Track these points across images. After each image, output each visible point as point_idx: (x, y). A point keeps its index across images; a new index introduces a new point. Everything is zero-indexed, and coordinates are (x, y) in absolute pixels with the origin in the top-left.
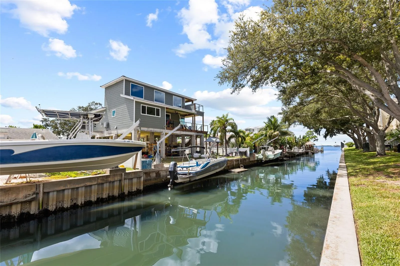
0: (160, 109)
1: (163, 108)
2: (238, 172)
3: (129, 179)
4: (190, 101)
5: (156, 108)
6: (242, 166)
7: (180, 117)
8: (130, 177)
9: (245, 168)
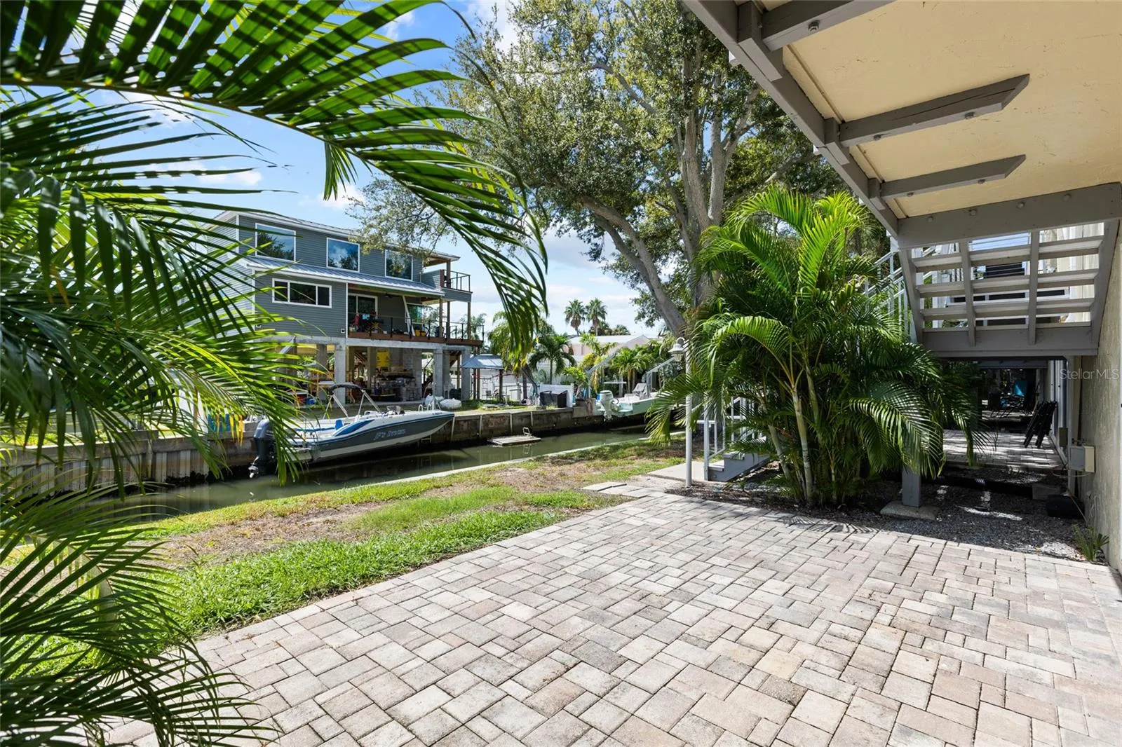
0: (330, 287)
1: (338, 286)
2: (504, 445)
3: (168, 452)
4: (442, 262)
5: (317, 285)
6: (526, 431)
7: (405, 303)
8: (170, 448)
9: (534, 434)
